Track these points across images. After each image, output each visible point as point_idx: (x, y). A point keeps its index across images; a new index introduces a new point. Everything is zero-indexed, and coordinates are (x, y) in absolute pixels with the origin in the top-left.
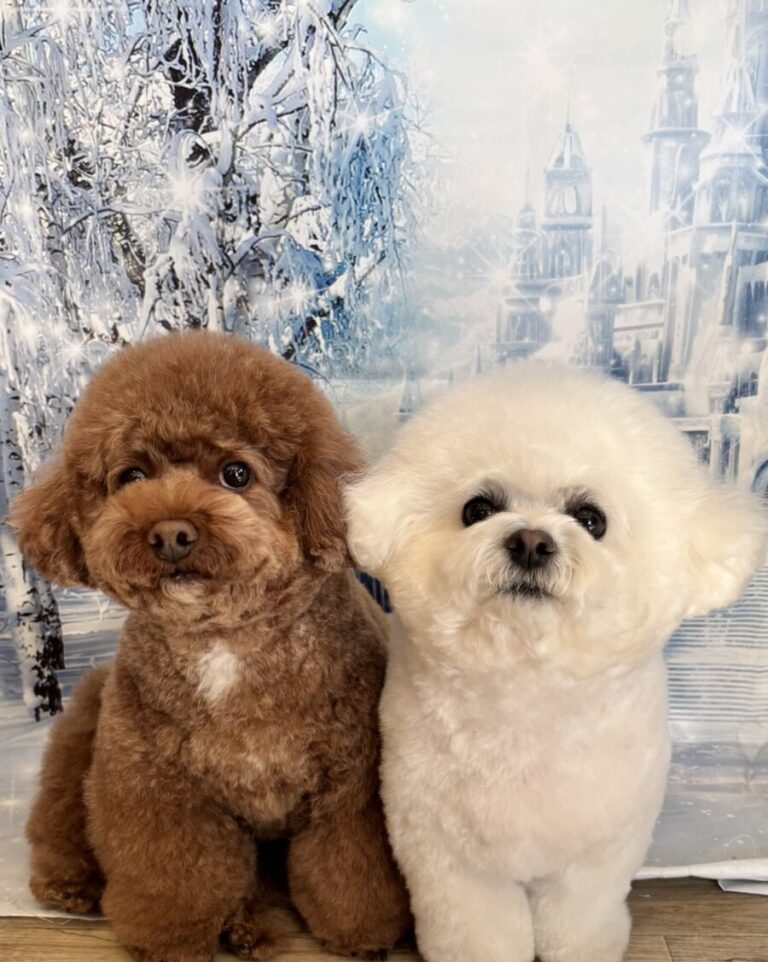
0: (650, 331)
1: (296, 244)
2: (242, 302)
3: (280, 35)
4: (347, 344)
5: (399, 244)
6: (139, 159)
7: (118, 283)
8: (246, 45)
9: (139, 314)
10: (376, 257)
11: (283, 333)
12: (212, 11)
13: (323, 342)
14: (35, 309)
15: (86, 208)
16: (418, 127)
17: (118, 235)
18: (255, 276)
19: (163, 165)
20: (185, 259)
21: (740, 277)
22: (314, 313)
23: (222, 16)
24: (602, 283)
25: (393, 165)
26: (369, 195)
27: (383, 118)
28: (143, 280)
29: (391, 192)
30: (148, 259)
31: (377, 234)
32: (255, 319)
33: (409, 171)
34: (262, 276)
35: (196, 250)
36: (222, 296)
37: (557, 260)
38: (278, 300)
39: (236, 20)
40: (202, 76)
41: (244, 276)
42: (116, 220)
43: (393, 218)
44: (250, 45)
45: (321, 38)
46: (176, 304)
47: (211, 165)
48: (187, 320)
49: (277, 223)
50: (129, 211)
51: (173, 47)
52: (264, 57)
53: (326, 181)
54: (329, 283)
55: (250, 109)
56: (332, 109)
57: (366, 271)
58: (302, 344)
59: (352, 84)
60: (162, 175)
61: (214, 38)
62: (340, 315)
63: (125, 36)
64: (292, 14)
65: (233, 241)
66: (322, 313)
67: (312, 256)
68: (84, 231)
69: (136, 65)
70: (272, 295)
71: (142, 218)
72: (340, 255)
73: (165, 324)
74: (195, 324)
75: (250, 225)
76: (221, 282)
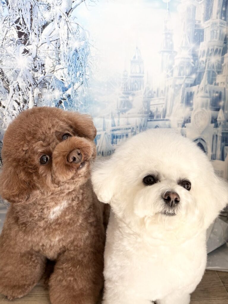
0: (160, 105)
1: (57, 79)
2: (40, 95)
3: (51, 18)
4: (72, 108)
5: (87, 80)
6: (7, 52)
7: (1, 89)
8: (40, 20)
9: (8, 98)
10: (80, 83)
11: (52, 105)
12: (29, 10)
13: (64, 108)
16: (93, 46)
18: (44, 88)
19: (14, 54)
20: (22, 82)
21: (186, 90)
22: (62, 99)
23: (32, 11)
24: (147, 92)
25: (86, 57)
26: (78, 65)
27: (83, 43)
28: (9, 88)
29: (85, 64)
30: (10, 82)
31: (81, 76)
32: (43, 100)
33: (91, 59)
34: (46, 88)
35: (25, 80)
36: (34, 93)
37: (134, 86)
38: (51, 95)
39: (37, 13)
40: (26, 29)
41: (41, 88)
43: (85, 72)
44: (41, 20)
45: (63, 19)
46: (20, 95)
47: (30, 55)
48: (23, 100)
49: (51, 72)
50: (4, 68)
51: (17, 20)
52: (46, 24)
53: (65, 61)
54: (66, 90)
55: (42, 39)
56: (67, 40)
57: (77, 87)
58: (58, 107)
59: (73, 33)
60: (14, 58)
61: (30, 18)
62: (70, 100)
63: (2, 16)
64: (54, 12)
65: (37, 77)
66: (64, 99)
67: (61, 82)
69: (6, 24)
70: (49, 93)
71: (8, 70)
72: (70, 82)
73: (16, 101)
74: (25, 102)
75: (42, 73)
76: (34, 89)
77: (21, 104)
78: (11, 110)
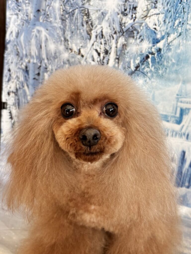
1: (148, 27)
2: (124, 46)
4: (160, 66)
5: (188, 30)
7: (83, 34)
9: (88, 46)
10: (177, 34)
11: (137, 59)
13: (151, 64)
14: (55, 40)
15: (76, 6)
17: (85, 17)
18: (131, 37)
20: (107, 28)
22: (150, 53)
26: (180, 11)
28: (91, 34)
30: (94, 26)
31: (180, 26)
32: (127, 53)
34: (133, 37)
35: (111, 25)
36: (118, 43)
38: (137, 47)
41: (127, 37)
42: (85, 11)
43: (187, 20)
46: (101, 44)
48: (104, 50)
49: (142, 18)
50: (90, 9)
53: (164, 4)
54: (157, 43)
57: (172, 39)
58: (143, 64)
62: (159, 55)
65: (125, 23)
66: (152, 54)
67: (153, 32)
68: (74, 14)
70: (135, 45)
71: (94, 11)
72: (164, 33)
73: (96, 51)
74: (107, 52)
75: (132, 18)
76: (118, 38)
77: (102, 55)
78: (90, 60)
